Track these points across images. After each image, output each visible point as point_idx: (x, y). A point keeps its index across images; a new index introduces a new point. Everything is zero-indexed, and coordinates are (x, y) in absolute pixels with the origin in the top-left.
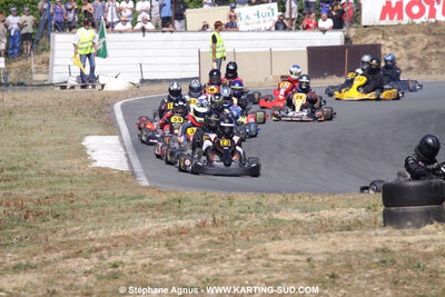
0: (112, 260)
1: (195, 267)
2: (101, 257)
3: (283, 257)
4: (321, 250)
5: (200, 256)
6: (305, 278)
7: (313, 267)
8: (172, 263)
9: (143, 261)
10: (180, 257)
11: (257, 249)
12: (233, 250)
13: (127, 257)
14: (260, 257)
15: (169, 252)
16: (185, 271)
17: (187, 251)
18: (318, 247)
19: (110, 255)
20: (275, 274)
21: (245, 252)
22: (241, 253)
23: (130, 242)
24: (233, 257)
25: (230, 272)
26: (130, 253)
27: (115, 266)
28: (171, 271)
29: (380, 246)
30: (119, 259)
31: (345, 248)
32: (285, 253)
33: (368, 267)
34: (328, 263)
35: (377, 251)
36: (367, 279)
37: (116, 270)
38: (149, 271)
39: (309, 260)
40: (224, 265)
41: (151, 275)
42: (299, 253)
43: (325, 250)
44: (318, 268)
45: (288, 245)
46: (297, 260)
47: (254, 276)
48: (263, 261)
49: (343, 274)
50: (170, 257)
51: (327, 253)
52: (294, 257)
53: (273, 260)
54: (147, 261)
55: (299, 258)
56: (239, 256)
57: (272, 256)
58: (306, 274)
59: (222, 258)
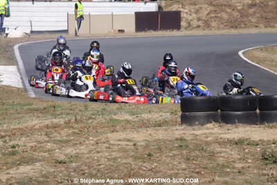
0: (12, 143)
1: (64, 148)
2: (5, 142)
3: (119, 143)
4: (142, 139)
5: (67, 142)
6: (132, 156)
7: (137, 149)
8: (49, 146)
9: (31, 144)
10: (55, 142)
11: (102, 137)
12: (87, 138)
13: (21, 141)
14: (104, 143)
15: (47, 139)
16: (57, 150)
17: (58, 138)
18: (140, 137)
19: (10, 140)
20: (114, 153)
21: (95, 139)
22: (92, 140)
23: (23, 132)
24: (87, 142)
25: (86, 151)
26: (23, 139)
27: (14, 147)
28: (49, 150)
29: (179, 137)
30: (16, 142)
31: (157, 137)
32: (119, 140)
33: (171, 150)
34: (146, 147)
35: (177, 139)
36: (171, 157)
37: (14, 149)
38: (35, 151)
39: (135, 145)
40: (82, 147)
41: (36, 153)
42: (128, 140)
43: (145, 138)
44: (140, 150)
45: (121, 135)
46: (127, 145)
47: (100, 154)
48: (106, 145)
49: (156, 154)
50: (48, 142)
51: (146, 140)
52: (125, 143)
53: (113, 145)
54: (34, 144)
55: (128, 143)
56: (92, 142)
57: (112, 142)
58: (133, 153)
59: (80, 143)
